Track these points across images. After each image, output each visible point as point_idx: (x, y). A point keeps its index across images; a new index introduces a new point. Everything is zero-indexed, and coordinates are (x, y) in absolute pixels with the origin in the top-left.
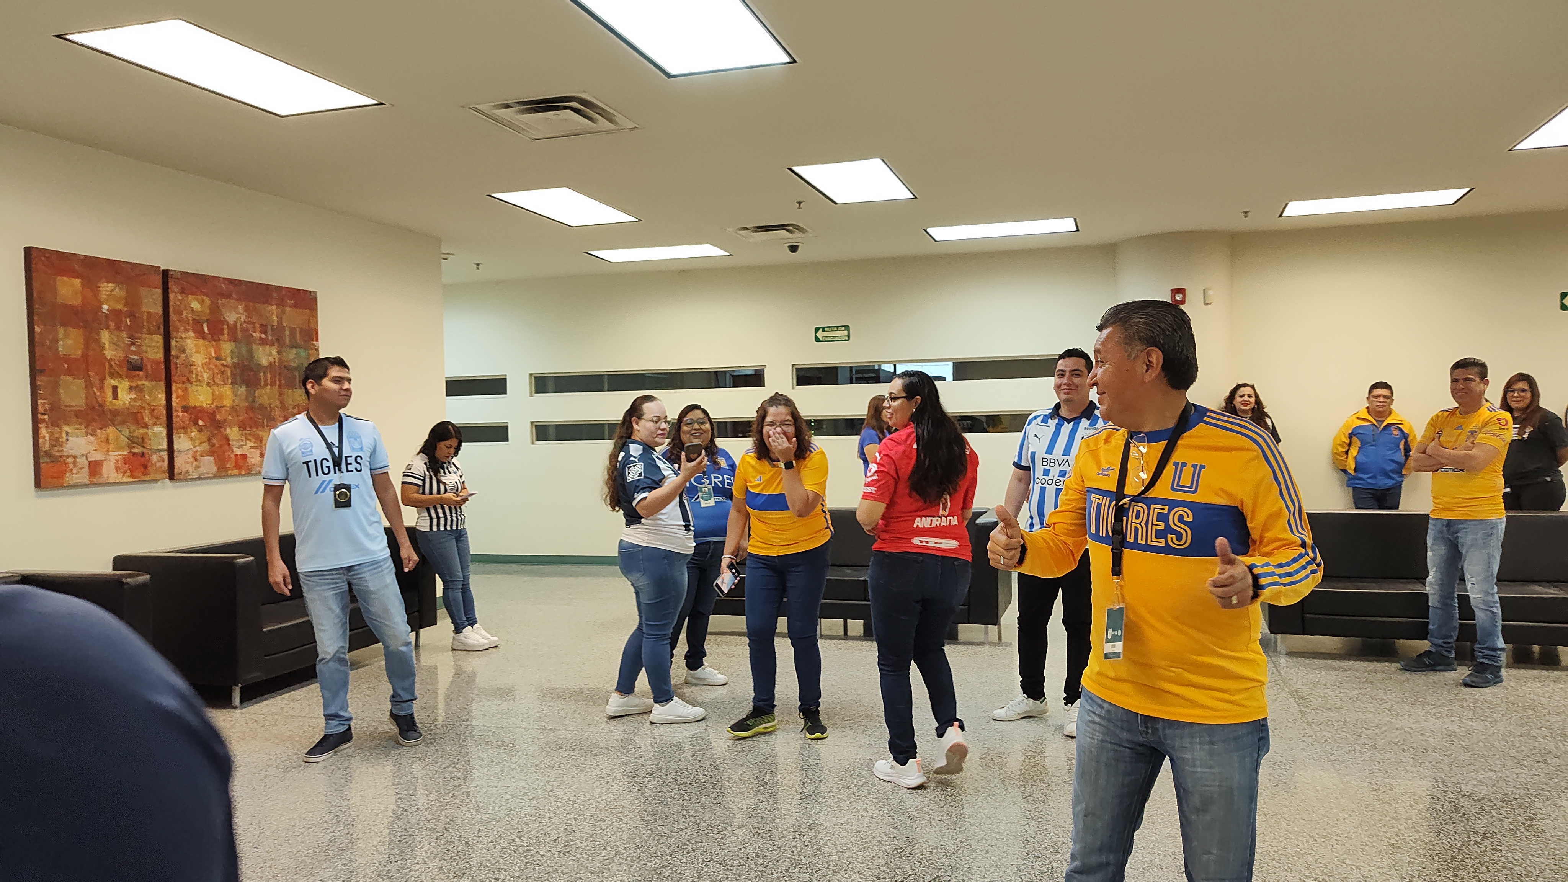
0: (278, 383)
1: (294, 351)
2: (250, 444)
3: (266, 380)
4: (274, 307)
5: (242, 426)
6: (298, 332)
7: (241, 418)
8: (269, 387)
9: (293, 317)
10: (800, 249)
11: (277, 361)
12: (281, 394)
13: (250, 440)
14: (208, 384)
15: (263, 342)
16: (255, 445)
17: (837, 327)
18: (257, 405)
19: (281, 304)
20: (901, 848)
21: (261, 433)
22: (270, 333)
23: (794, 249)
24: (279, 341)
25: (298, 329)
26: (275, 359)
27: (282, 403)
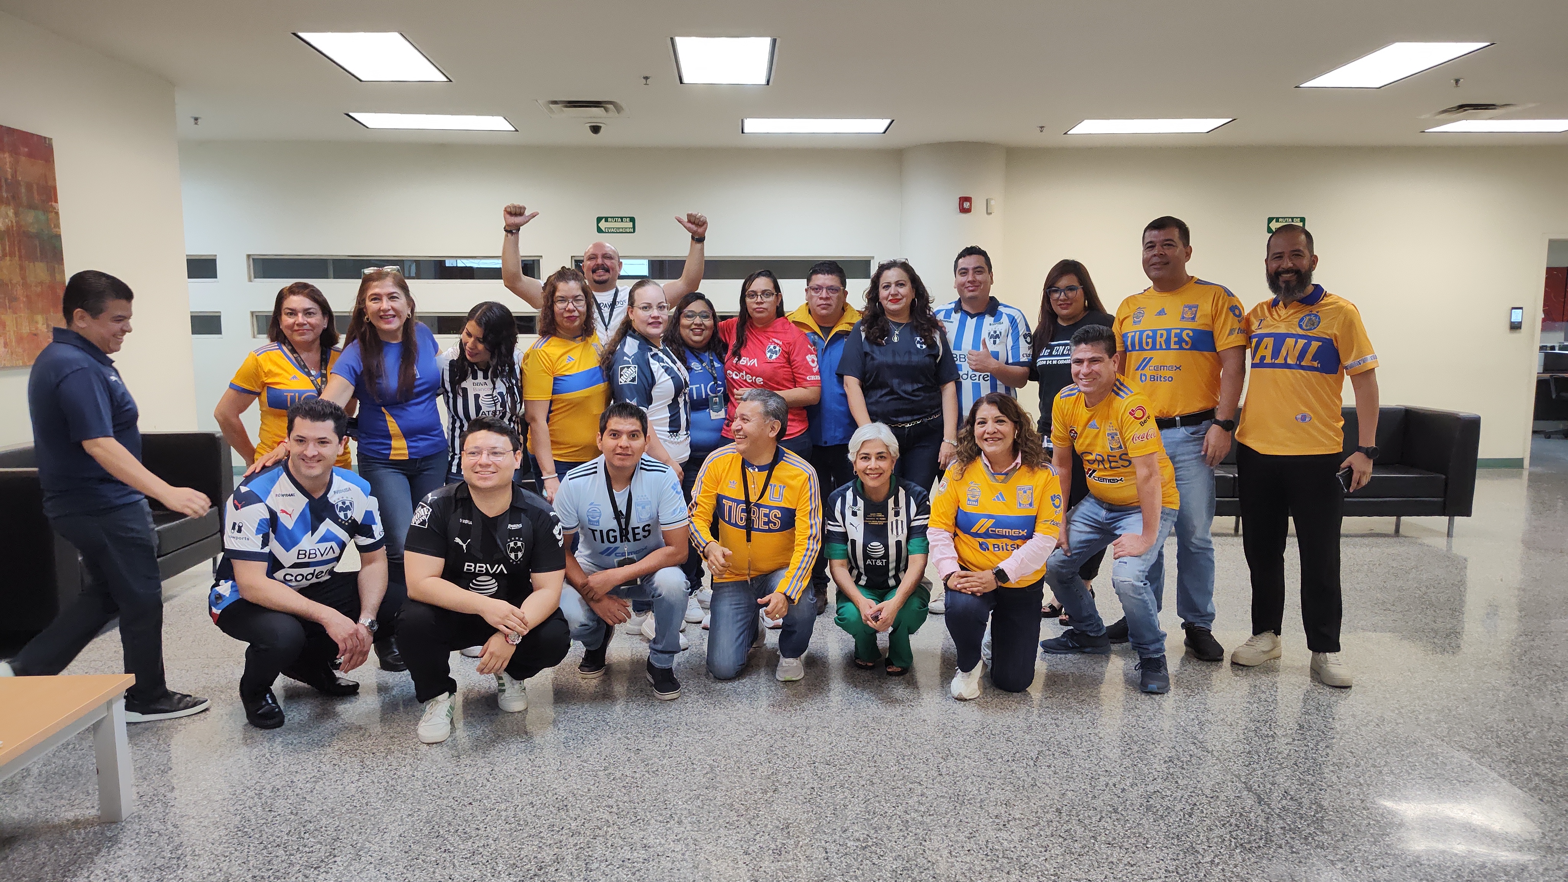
0: (17, 253)
1: (32, 214)
3: (4, 250)
4: (7, 155)
6: (35, 189)
8: (8, 258)
9: (28, 170)
10: (602, 130)
11: (15, 224)
12: (22, 268)
17: (622, 218)
19: (15, 152)
22: (4, 188)
23: (596, 129)
24: (15, 199)
25: (35, 187)
26: (12, 222)
27: (24, 278)
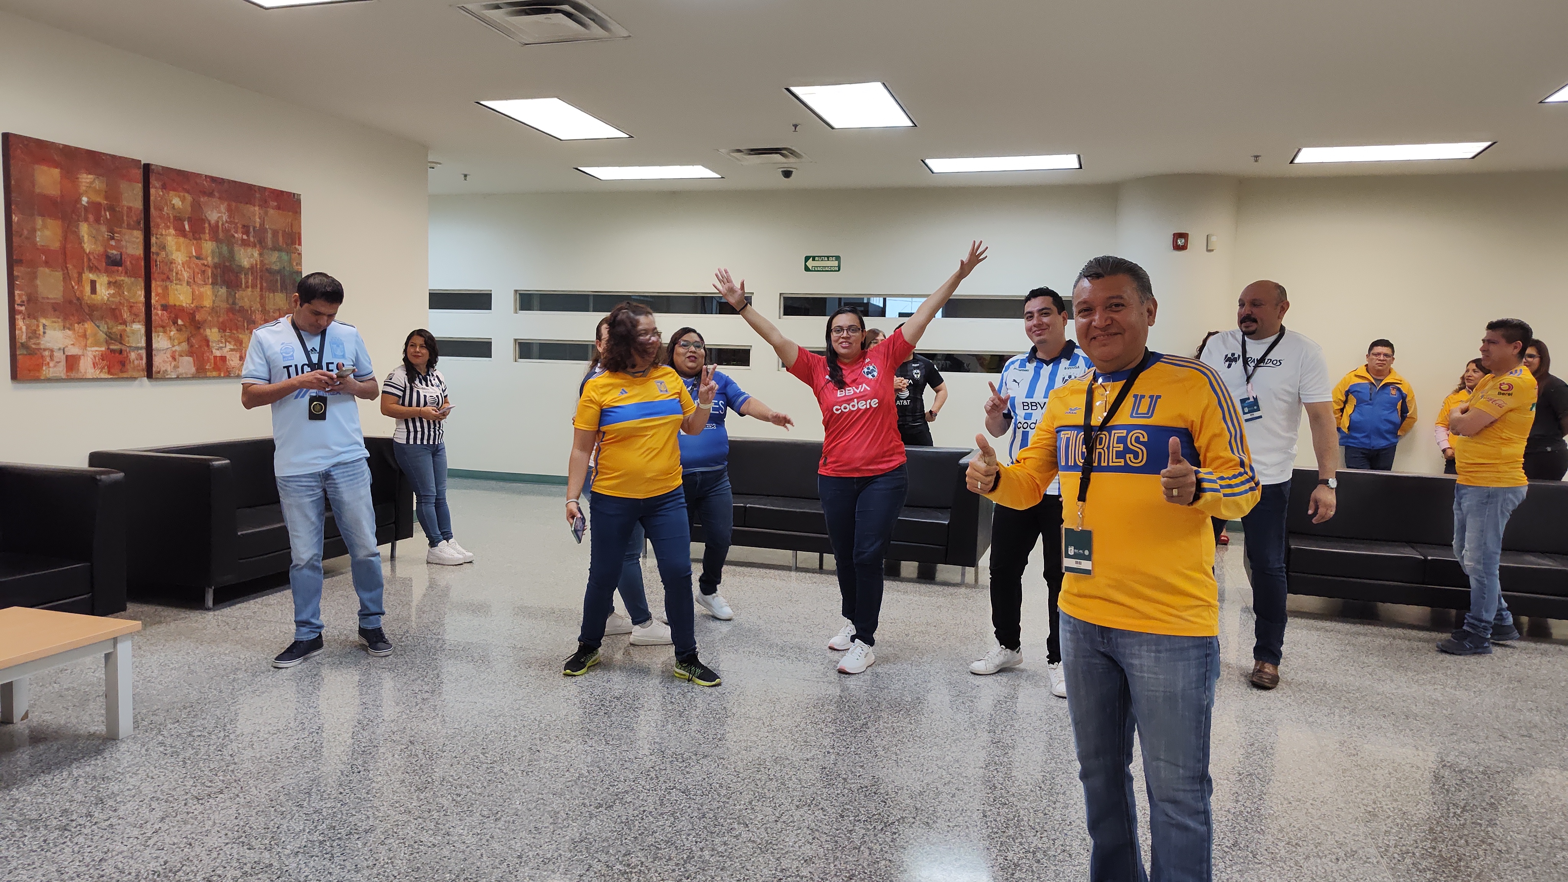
1: (276, 254)
2: (229, 346)
3: (247, 282)
4: (257, 208)
5: (223, 328)
6: (280, 235)
7: (221, 320)
8: (250, 289)
9: (275, 219)
10: (793, 174)
11: (259, 263)
12: (262, 297)
13: (229, 342)
14: (188, 283)
15: (245, 243)
16: (235, 347)
17: (828, 257)
18: (237, 307)
19: (264, 204)
20: (867, 787)
21: (240, 336)
22: (252, 234)
23: (787, 174)
24: (261, 243)
25: (281, 232)
26: (256, 261)
27: (263, 305)
